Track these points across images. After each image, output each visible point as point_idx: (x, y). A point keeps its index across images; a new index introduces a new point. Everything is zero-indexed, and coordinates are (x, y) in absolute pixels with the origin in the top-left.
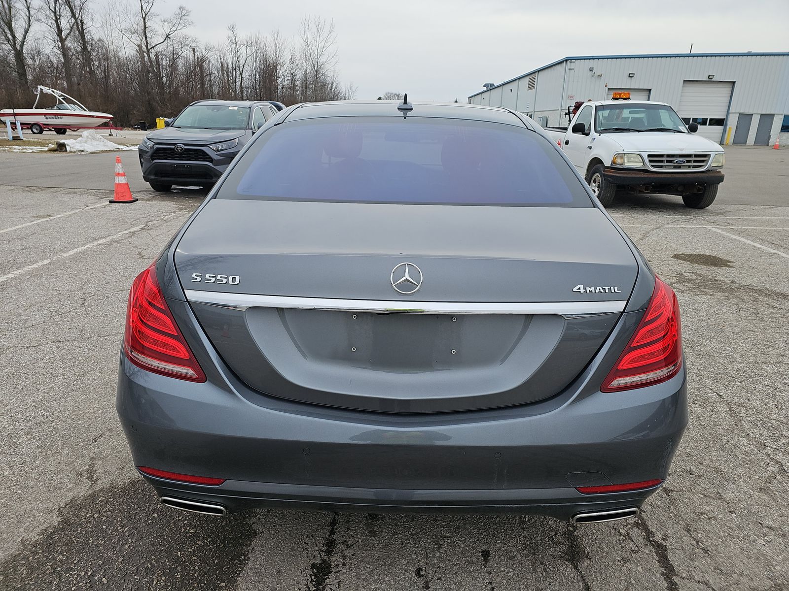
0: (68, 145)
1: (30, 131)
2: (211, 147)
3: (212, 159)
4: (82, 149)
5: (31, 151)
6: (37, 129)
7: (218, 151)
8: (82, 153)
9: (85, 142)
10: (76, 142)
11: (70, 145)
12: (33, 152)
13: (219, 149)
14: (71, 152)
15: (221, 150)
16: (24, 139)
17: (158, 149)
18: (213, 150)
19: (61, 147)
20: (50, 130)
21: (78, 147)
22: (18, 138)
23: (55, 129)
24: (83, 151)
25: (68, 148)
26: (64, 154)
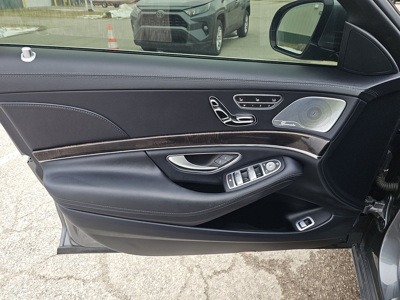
0: (113, 14)
1: (101, 6)
2: (187, 12)
3: (187, 24)
4: (120, 16)
5: (93, 18)
6: (105, 5)
7: (192, 16)
8: (120, 19)
9: (122, 11)
10: (117, 12)
11: (114, 14)
12: (94, 19)
13: (193, 14)
14: (114, 18)
15: (195, 15)
16: (94, 11)
17: (144, 15)
18: (188, 15)
19: (109, 15)
20: (111, 5)
21: (118, 15)
22: (91, 10)
23: (114, 4)
24: (120, 17)
25: (112, 16)
26: (109, 20)
